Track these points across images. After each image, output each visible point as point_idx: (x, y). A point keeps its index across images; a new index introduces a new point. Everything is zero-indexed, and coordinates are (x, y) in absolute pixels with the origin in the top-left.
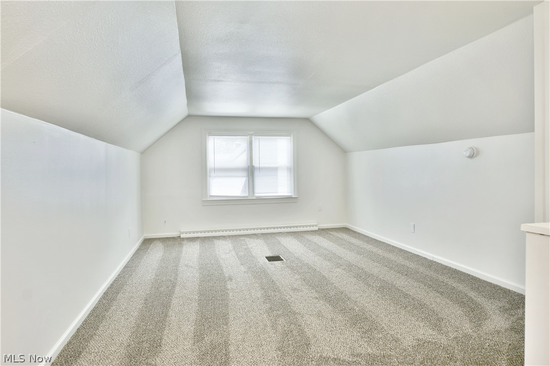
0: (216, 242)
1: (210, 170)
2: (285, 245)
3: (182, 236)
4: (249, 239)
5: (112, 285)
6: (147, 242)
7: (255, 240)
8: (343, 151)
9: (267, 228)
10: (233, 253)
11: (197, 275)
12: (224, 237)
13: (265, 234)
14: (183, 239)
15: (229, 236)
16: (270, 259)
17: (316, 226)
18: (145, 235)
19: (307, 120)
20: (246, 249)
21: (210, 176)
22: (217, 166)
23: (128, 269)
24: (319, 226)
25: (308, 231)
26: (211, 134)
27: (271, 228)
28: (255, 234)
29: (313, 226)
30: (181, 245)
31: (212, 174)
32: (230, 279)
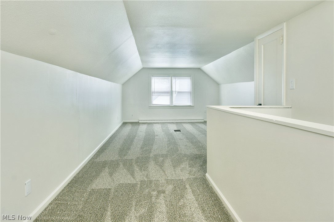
0: (154, 124)
1: (153, 92)
2: (185, 127)
3: (140, 122)
4: (169, 124)
5: (112, 135)
6: (125, 124)
7: (172, 125)
8: (218, 84)
9: (179, 120)
10: (161, 128)
11: (144, 134)
12: (158, 123)
13: (177, 122)
14: (140, 123)
15: (161, 123)
16: (175, 131)
17: (203, 120)
18: (124, 121)
19: (199, 69)
20: (166, 127)
21: (152, 95)
22: (156, 90)
23: (118, 131)
24: (204, 120)
25: (198, 122)
26: (153, 76)
27: (180, 120)
28: (173, 122)
29: (201, 120)
30: (139, 125)
31: (153, 94)
32: (157, 136)
